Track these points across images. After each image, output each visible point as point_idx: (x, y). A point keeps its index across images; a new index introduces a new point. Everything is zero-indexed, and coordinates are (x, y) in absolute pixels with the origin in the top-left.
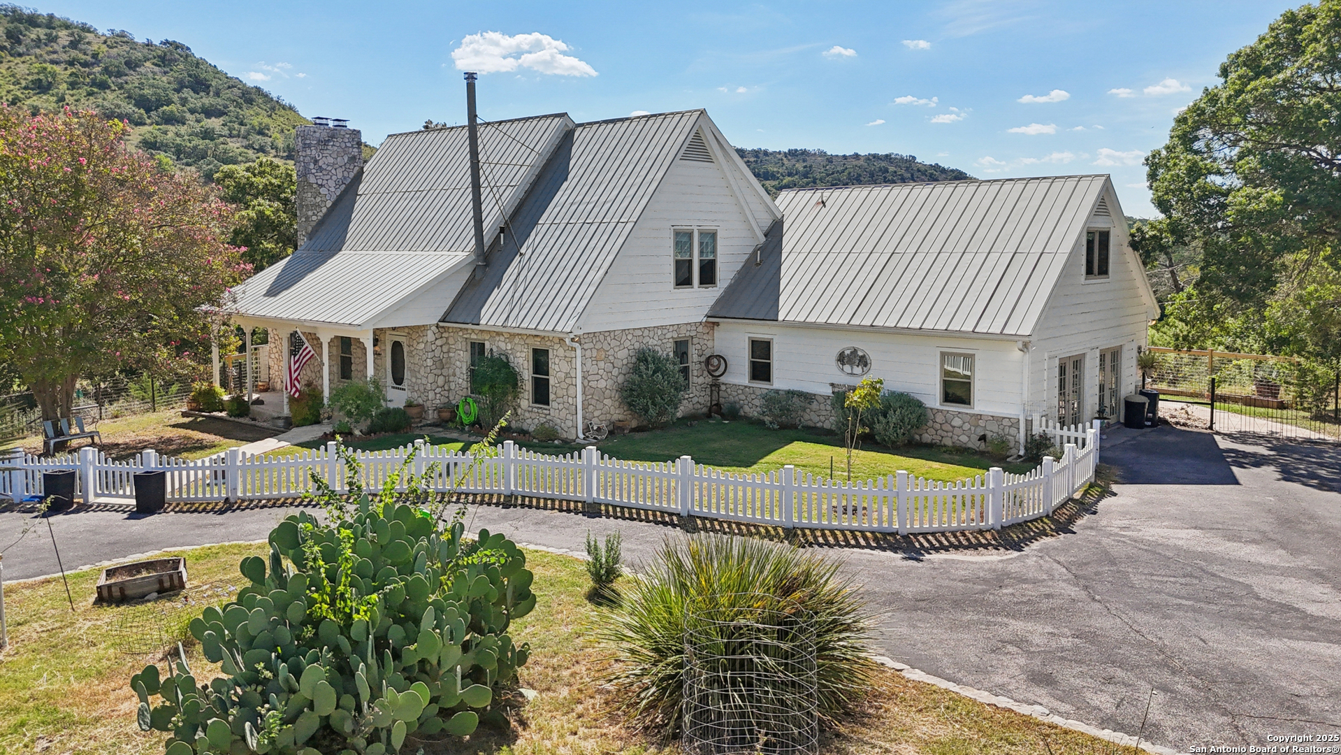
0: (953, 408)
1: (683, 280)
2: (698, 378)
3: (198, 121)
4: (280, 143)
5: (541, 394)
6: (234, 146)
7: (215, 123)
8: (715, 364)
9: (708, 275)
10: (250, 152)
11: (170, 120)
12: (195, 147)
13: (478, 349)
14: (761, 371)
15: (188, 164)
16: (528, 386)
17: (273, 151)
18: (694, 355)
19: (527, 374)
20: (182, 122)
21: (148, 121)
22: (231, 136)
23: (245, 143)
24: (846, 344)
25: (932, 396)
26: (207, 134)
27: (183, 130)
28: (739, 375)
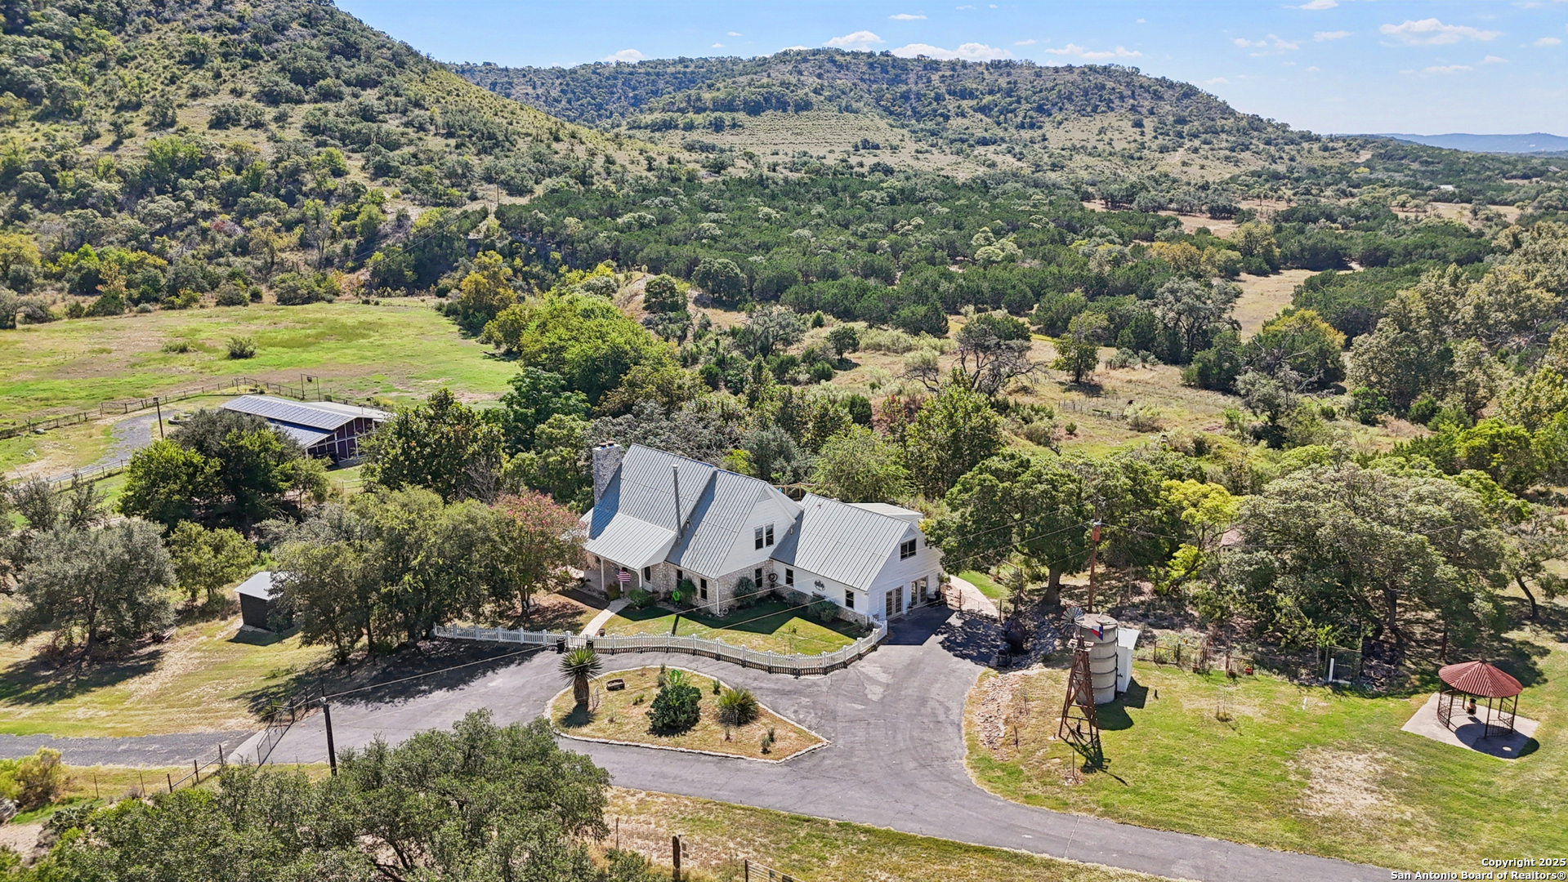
0: (849, 609)
1: (759, 545)
2: (766, 581)
3: (356, 96)
4: (439, 121)
5: (704, 595)
6: (392, 125)
7: (370, 96)
8: (772, 577)
9: (770, 542)
10: (410, 130)
11: (328, 95)
12: (359, 132)
13: (680, 573)
14: (790, 581)
15: (354, 151)
16: (699, 592)
17: (433, 128)
18: (764, 574)
19: (699, 587)
20: (338, 97)
21: (307, 98)
22: (389, 112)
23: (405, 119)
24: (817, 579)
25: (843, 604)
26: (367, 115)
27: (342, 107)
28: (782, 581)
